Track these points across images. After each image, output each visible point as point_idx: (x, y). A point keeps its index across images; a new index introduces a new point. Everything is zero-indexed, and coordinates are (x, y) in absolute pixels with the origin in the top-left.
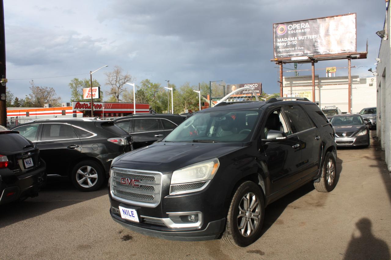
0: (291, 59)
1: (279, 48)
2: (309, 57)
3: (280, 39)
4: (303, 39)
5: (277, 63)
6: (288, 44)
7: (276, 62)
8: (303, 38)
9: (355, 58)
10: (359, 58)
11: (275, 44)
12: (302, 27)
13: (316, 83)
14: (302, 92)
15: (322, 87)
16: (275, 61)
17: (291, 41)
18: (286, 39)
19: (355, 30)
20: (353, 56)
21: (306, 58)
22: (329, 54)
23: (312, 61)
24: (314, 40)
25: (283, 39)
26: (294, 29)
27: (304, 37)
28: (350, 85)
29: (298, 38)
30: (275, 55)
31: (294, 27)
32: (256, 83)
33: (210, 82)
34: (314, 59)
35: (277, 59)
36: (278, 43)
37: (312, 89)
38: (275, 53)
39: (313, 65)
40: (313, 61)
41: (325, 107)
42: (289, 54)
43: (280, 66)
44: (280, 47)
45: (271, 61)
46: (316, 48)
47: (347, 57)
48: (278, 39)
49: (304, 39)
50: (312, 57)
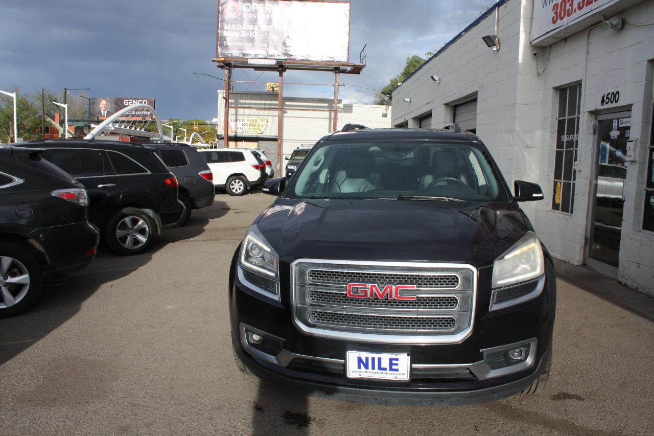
0: (247, 62)
1: (225, 40)
2: (278, 62)
3: (229, 25)
4: (267, 30)
5: (219, 67)
6: (243, 36)
7: (217, 64)
8: (267, 28)
9: (344, 72)
10: (350, 72)
11: (221, 33)
12: (268, 11)
14: (255, 119)
15: (286, 113)
16: (219, 62)
17: (248, 31)
18: (240, 26)
19: (348, 28)
20: (342, 68)
21: (272, 63)
22: (307, 60)
23: (280, 69)
24: (285, 35)
25: (233, 25)
26: (253, 10)
27: (269, 26)
28: (336, 113)
29: (259, 28)
30: (219, 50)
31: (254, 8)
32: (145, 99)
33: (66, 89)
34: (284, 66)
35: (223, 59)
36: (225, 32)
37: (277, 114)
38: (219, 47)
39: (281, 75)
40: (281, 67)
42: (243, 52)
43: (226, 72)
44: (227, 39)
45: (213, 61)
46: (288, 49)
47: (334, 68)
48: (226, 25)
49: (269, 31)
50: (281, 62)
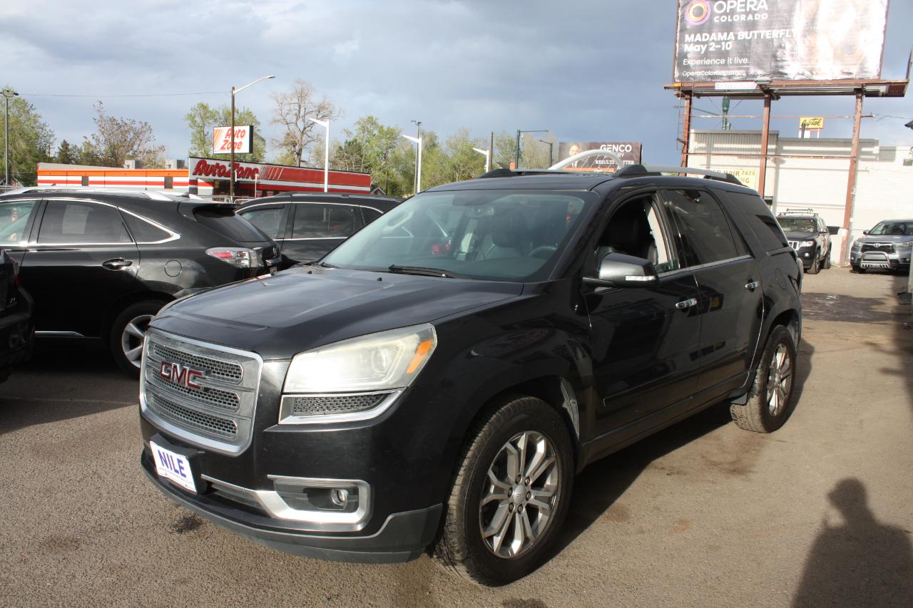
0: (714, 87)
1: (687, 58)
2: (760, 85)
3: (693, 35)
4: (747, 38)
5: (678, 95)
6: (711, 49)
7: (676, 92)
8: (749, 35)
9: (875, 94)
10: (884, 95)
11: (680, 47)
12: (750, 8)
13: (772, 150)
14: (735, 171)
15: (783, 162)
16: (675, 88)
17: (719, 43)
18: (708, 35)
20: (869, 88)
21: (751, 86)
22: (810, 80)
23: (766, 96)
24: (776, 44)
25: (698, 35)
26: (728, 11)
27: (751, 32)
28: (855, 162)
29: (736, 36)
30: (677, 74)
31: (729, 7)
32: (629, 143)
33: (519, 132)
34: (772, 90)
35: (679, 85)
36: (686, 46)
37: (759, 165)
38: (676, 68)
39: (768, 104)
40: (768, 94)
41: (788, 210)
42: (710, 73)
43: (686, 103)
44: (689, 56)
45: (665, 88)
46: (780, 64)
47: (855, 89)
48: (687, 36)
49: (751, 40)
50: (766, 85)
